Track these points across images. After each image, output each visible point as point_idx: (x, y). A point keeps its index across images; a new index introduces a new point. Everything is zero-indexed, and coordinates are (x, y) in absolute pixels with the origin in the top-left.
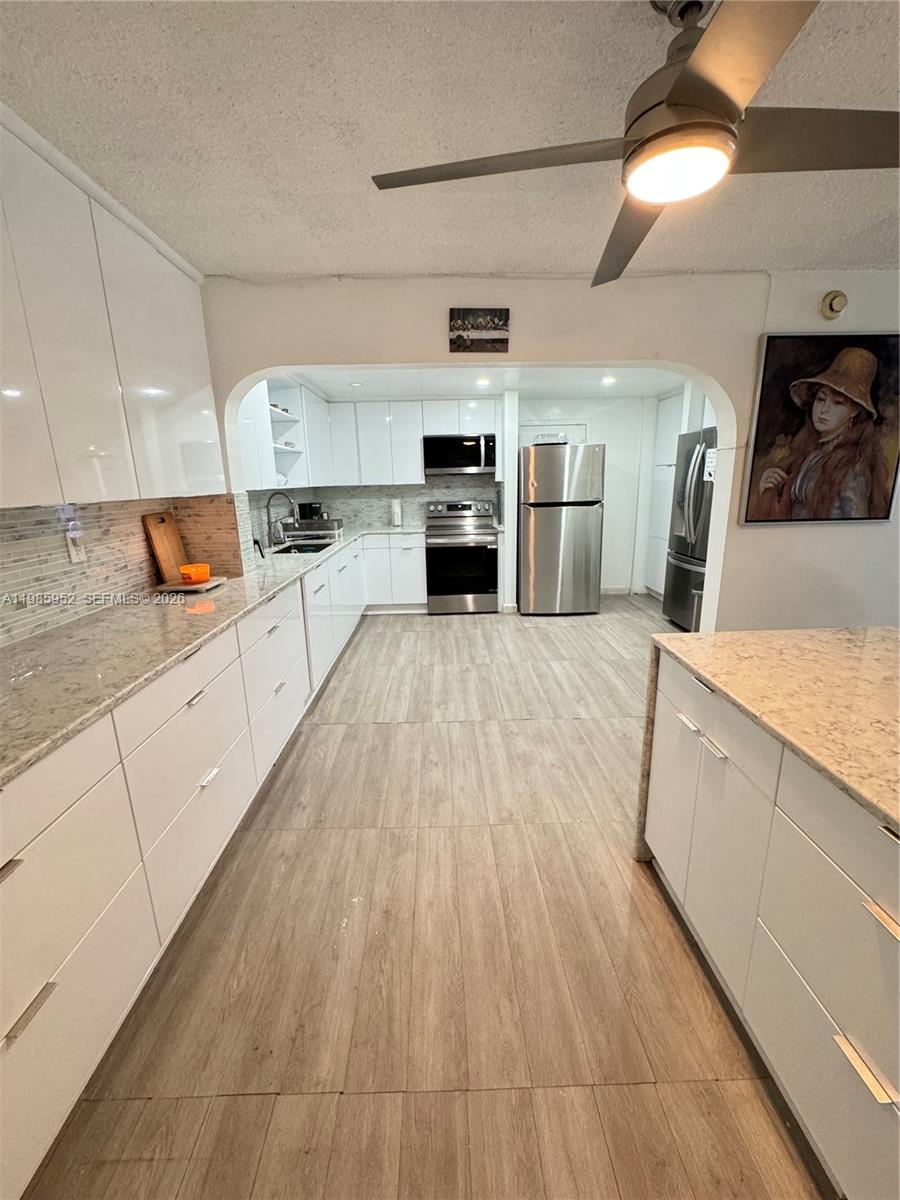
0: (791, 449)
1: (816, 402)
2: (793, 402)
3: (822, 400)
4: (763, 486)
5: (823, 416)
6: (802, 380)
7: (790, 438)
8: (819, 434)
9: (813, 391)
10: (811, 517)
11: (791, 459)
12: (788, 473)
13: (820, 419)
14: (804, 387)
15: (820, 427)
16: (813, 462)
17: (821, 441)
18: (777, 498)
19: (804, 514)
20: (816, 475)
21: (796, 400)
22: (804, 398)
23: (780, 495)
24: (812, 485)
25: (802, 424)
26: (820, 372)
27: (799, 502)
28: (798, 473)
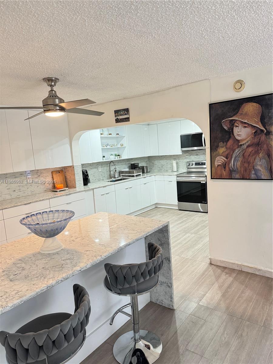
0: (227, 148)
1: (234, 127)
2: (224, 129)
3: (238, 126)
4: (216, 164)
5: (238, 133)
7: (225, 143)
8: (238, 141)
9: (232, 123)
10: (242, 178)
11: (227, 153)
12: (227, 158)
14: (228, 122)
15: (238, 138)
16: (238, 153)
17: (240, 144)
18: (223, 169)
19: (237, 176)
20: (240, 159)
21: (225, 128)
22: (229, 126)
23: (225, 168)
24: (239, 163)
25: (230, 137)
26: (234, 115)
27: (234, 171)
28: (232, 158)
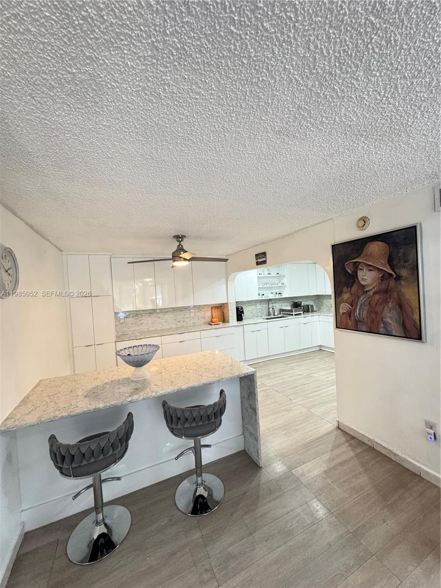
0: (351, 294)
1: (358, 271)
2: (347, 272)
3: (361, 269)
4: (341, 311)
5: (363, 278)
6: (350, 261)
7: (349, 288)
8: (363, 286)
9: (356, 266)
10: (369, 331)
11: (351, 299)
12: (352, 306)
13: (362, 279)
14: (351, 264)
15: (363, 283)
16: (364, 301)
17: (365, 290)
18: (349, 318)
19: (364, 328)
20: (366, 308)
21: (349, 271)
22: (352, 269)
23: (350, 317)
24: (365, 312)
25: (354, 282)
26: (358, 256)
27: (361, 322)
28: (357, 306)
